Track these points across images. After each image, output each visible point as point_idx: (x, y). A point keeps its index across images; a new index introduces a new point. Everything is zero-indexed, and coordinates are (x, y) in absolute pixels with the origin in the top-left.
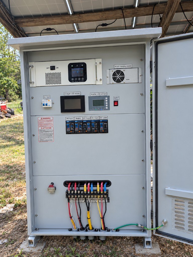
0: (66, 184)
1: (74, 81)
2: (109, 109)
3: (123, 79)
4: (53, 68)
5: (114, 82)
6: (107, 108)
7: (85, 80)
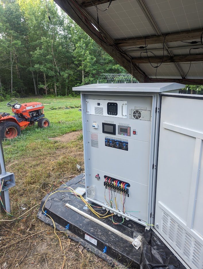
0: (105, 177)
1: (110, 114)
2: (130, 136)
3: (140, 117)
4: (99, 104)
5: (134, 118)
6: (129, 135)
7: (116, 114)
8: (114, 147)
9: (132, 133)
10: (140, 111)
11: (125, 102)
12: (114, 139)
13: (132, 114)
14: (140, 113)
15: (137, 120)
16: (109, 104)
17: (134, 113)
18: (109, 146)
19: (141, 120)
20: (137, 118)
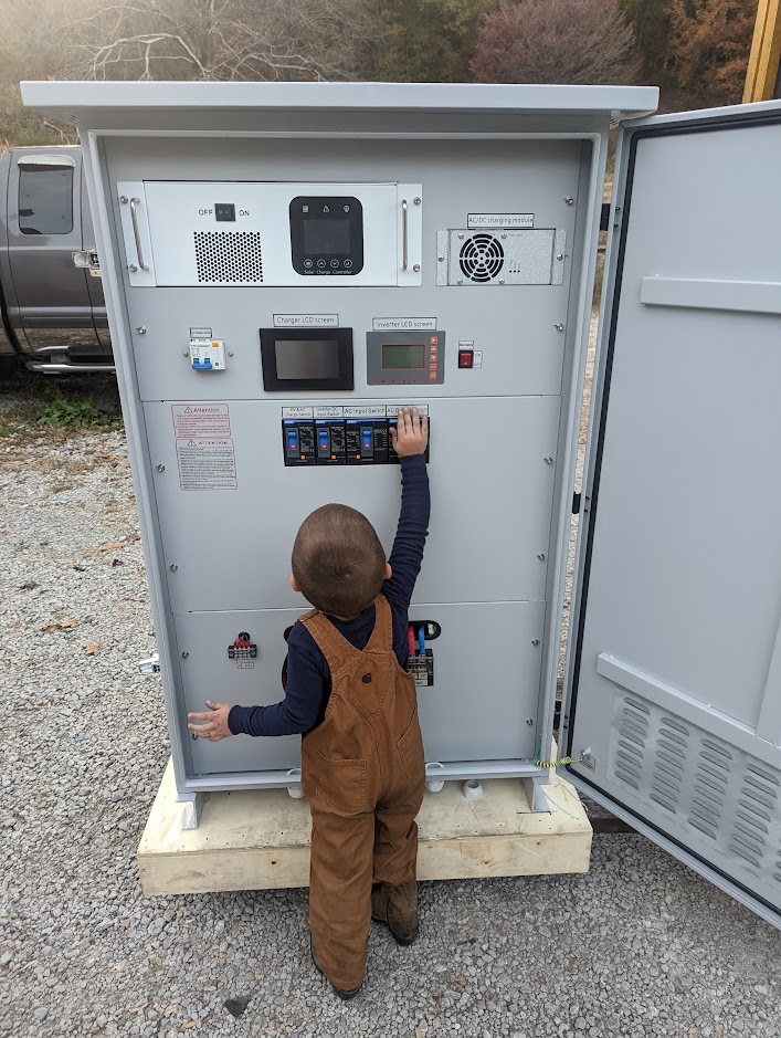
8: (345, 459)
9: (451, 360)
10: (497, 235)
11: (412, 191)
12: (339, 414)
13: (456, 258)
14: (498, 250)
15: (481, 288)
16: (306, 209)
17: (467, 249)
18: (315, 459)
19: (501, 283)
20: (482, 278)
